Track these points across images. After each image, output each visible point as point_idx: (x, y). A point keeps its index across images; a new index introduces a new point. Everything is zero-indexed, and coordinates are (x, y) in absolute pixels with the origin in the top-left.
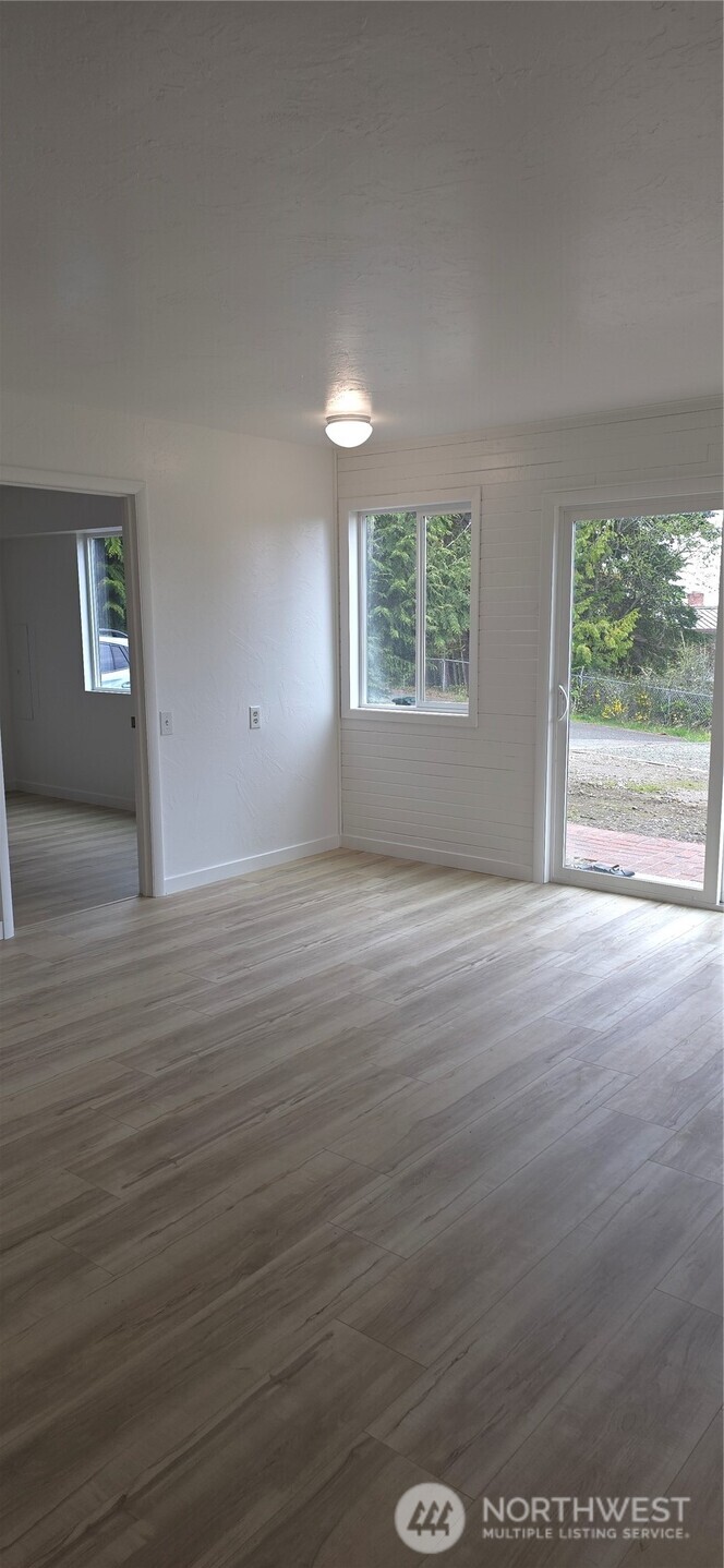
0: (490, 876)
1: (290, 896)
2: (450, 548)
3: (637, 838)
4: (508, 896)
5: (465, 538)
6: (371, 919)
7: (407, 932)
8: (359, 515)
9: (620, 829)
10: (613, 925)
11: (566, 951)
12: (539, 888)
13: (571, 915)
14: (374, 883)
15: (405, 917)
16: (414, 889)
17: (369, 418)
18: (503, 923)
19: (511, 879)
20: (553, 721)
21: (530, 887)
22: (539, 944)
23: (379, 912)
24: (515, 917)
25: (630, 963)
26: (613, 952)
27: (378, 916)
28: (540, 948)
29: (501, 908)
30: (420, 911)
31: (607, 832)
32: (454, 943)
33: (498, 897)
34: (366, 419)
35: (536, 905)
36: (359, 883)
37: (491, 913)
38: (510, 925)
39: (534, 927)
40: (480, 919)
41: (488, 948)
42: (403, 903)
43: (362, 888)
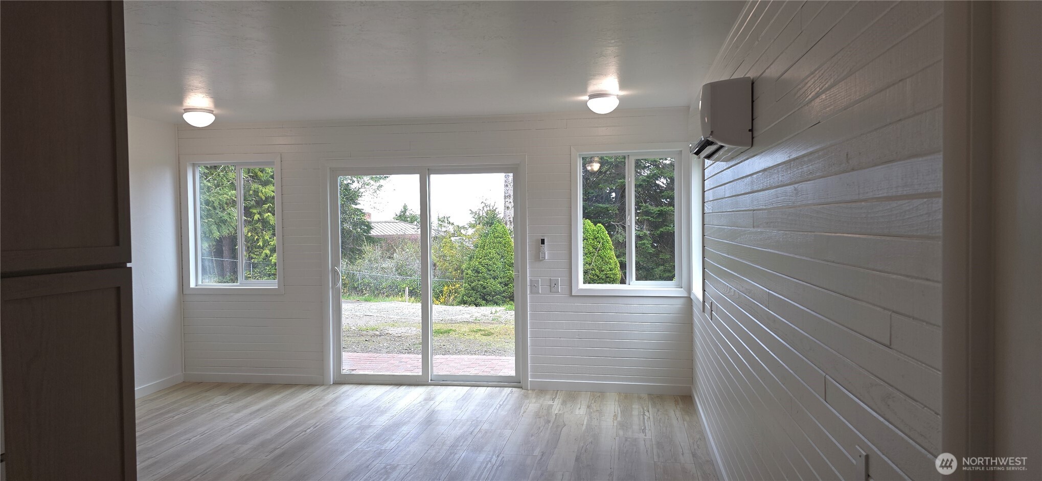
0: (296, 385)
1: (162, 414)
2: (209, 181)
3: (376, 355)
4: (311, 395)
5: (219, 175)
6: (227, 419)
7: (255, 422)
8: (194, 165)
9: (363, 351)
10: (377, 400)
11: (357, 416)
12: (328, 388)
13: (353, 399)
14: (218, 399)
15: (251, 414)
16: (249, 399)
17: (213, 111)
18: (314, 408)
19: (310, 385)
20: (332, 288)
21: (322, 388)
22: (339, 415)
23: (232, 414)
24: (320, 404)
25: (393, 416)
26: (383, 412)
27: (232, 416)
28: (341, 417)
29: (309, 401)
30: (259, 410)
31: (356, 354)
32: (289, 423)
33: (305, 396)
34: (211, 112)
35: (330, 396)
36: (209, 400)
37: (305, 404)
38: (319, 408)
39: (334, 408)
40: (300, 408)
41: (312, 422)
42: (245, 407)
43: (212, 403)
